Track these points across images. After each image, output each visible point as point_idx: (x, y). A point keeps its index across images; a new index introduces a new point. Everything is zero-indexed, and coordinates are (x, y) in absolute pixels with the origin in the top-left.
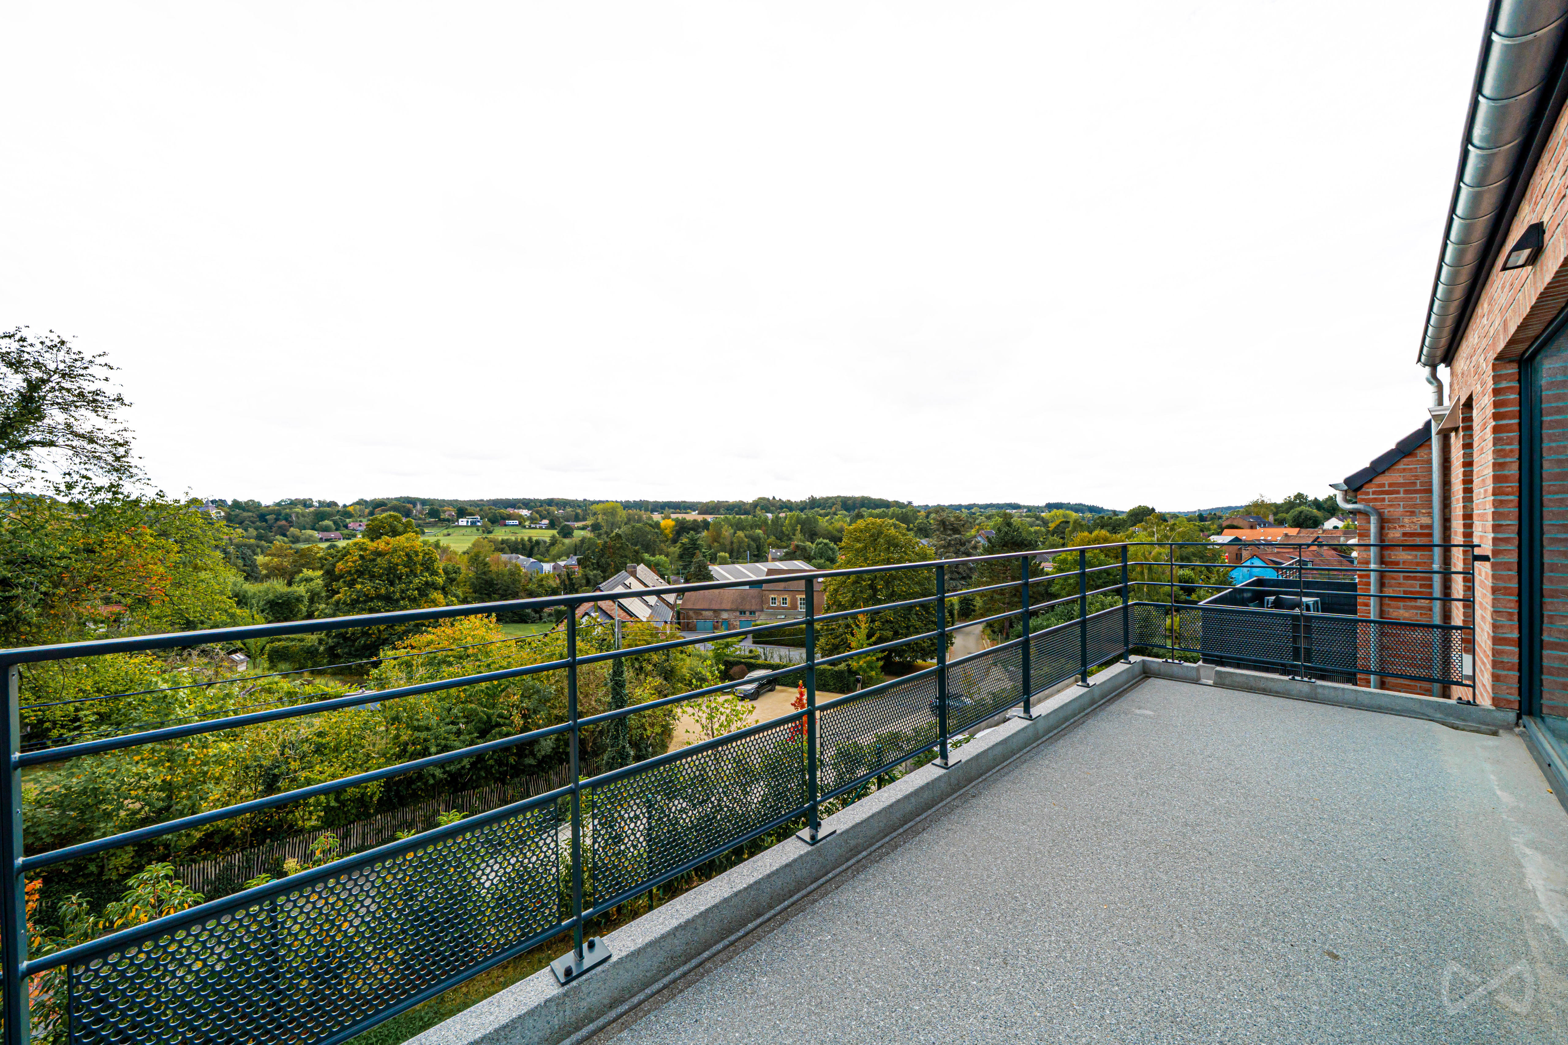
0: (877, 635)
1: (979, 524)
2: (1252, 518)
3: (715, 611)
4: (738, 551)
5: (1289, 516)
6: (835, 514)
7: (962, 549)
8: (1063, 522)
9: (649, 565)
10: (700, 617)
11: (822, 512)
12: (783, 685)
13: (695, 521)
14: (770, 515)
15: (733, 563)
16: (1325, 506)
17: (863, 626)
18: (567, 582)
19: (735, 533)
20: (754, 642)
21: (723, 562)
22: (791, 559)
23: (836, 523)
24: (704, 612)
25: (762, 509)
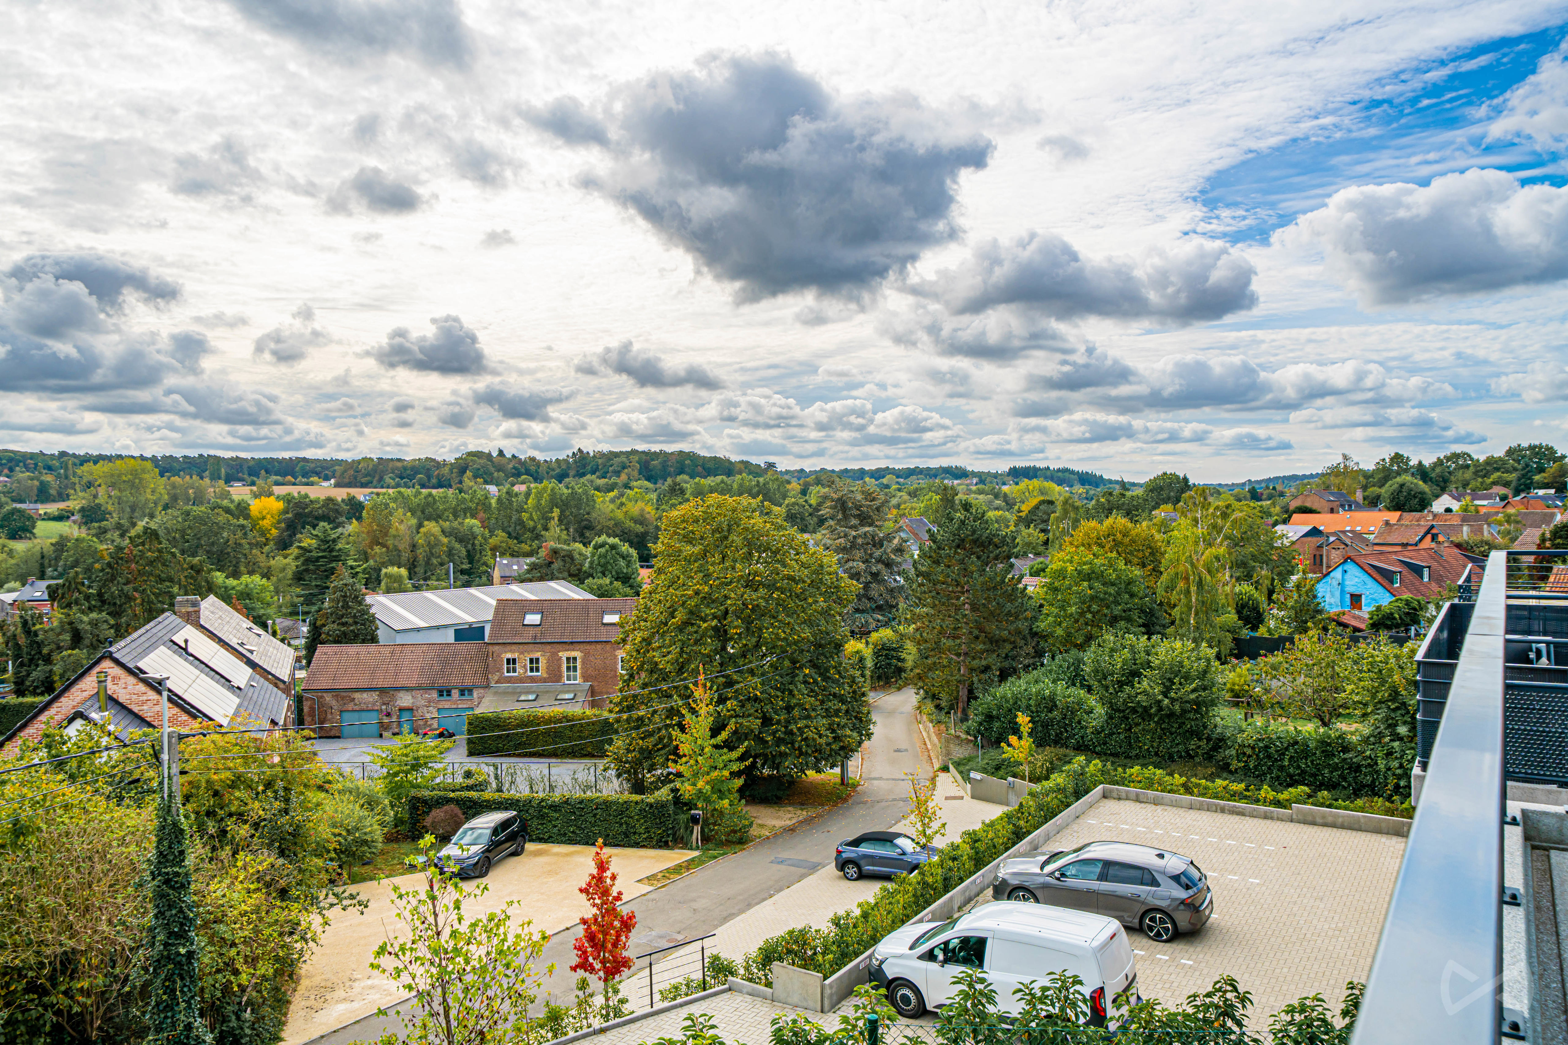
0: (732, 726)
1: (898, 506)
2: (1333, 494)
3: (382, 691)
4: (428, 563)
5: (1385, 491)
6: (627, 486)
7: (878, 553)
8: (1043, 502)
9: (226, 598)
10: (350, 706)
11: (601, 482)
12: (540, 840)
13: (330, 500)
14: (493, 489)
15: (417, 588)
16: (1433, 475)
17: (703, 710)
18: (22, 640)
19: (420, 525)
20: (471, 754)
21: (395, 588)
22: (541, 579)
23: (630, 505)
24: (357, 695)
25: (475, 477)
